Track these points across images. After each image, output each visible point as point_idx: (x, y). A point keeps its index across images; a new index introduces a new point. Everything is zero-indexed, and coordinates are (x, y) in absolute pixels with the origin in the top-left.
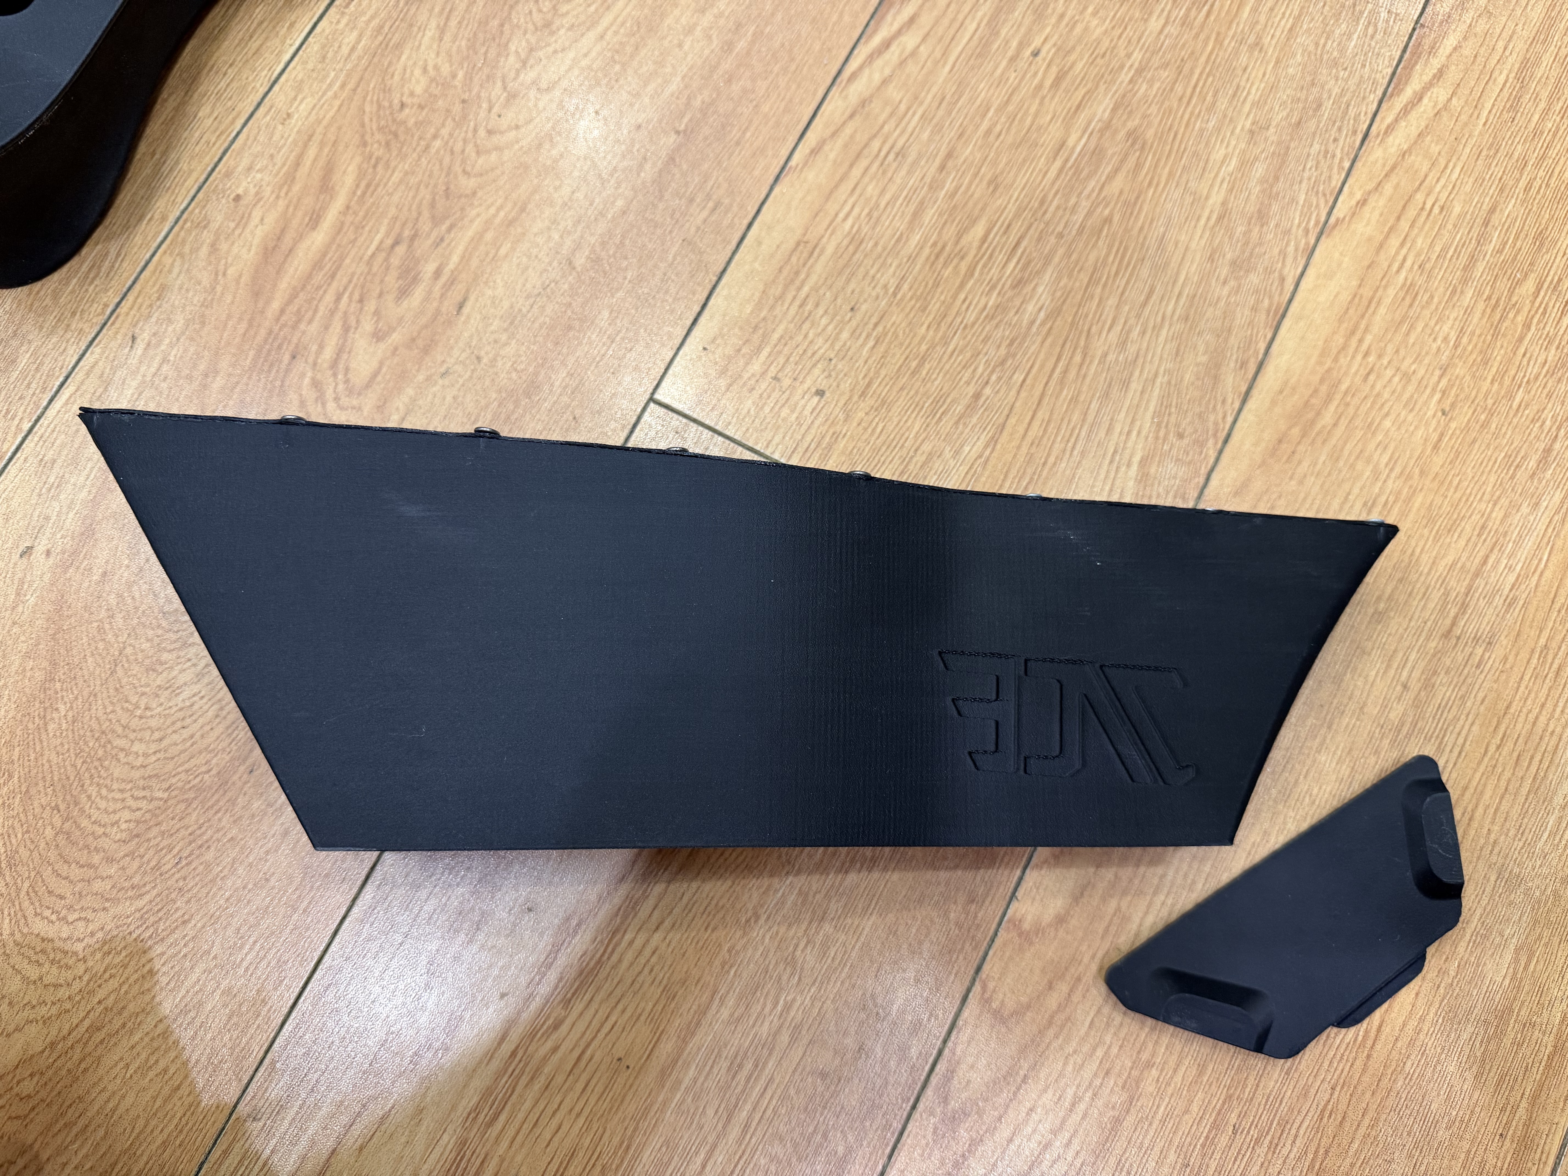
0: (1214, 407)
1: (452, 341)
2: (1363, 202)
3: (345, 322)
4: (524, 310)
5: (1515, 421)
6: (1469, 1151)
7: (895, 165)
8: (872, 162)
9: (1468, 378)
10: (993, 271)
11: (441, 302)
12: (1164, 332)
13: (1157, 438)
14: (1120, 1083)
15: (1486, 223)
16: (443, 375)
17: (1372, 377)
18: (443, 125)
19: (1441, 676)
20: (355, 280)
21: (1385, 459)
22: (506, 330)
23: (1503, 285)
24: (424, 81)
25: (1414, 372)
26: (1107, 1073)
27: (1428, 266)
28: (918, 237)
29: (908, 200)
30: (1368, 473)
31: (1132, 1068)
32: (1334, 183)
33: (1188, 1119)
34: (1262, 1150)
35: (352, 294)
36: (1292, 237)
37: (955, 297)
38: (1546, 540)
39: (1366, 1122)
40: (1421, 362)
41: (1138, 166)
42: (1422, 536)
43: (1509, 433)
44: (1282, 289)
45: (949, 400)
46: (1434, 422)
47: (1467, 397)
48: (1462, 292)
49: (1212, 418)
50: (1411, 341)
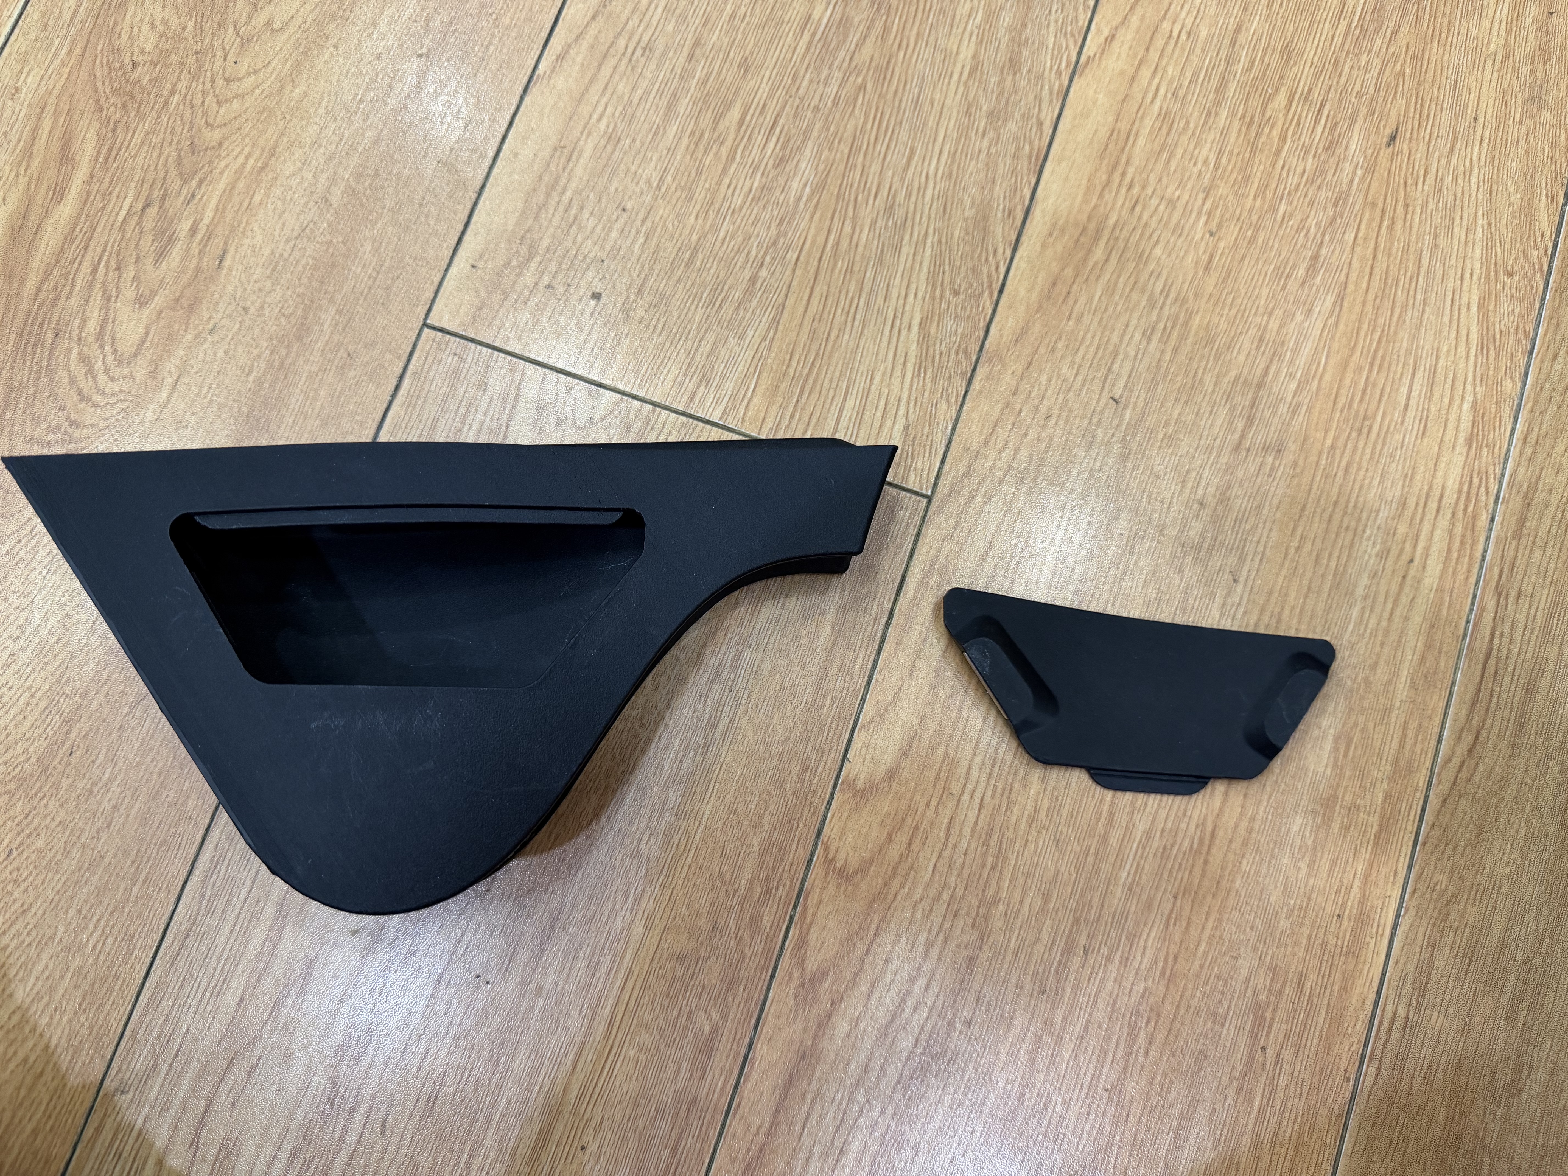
0: (987, 259)
1: (216, 296)
2: (1110, 39)
3: (104, 292)
4: (286, 255)
5: (1281, 233)
6: (1310, 936)
7: (643, 60)
8: (620, 60)
9: (1231, 197)
10: (754, 152)
11: (201, 259)
12: (929, 192)
13: (933, 298)
14: (970, 921)
15: (1233, 43)
16: (211, 332)
17: (1138, 208)
18: (179, 79)
19: (1235, 490)
20: (109, 249)
21: (1159, 286)
22: (269, 277)
23: (1255, 102)
24: (153, 38)
25: (1178, 198)
26: (956, 915)
27: (1181, 93)
28: (675, 128)
29: (661, 93)
30: (1144, 303)
31: (979, 907)
32: (1080, 23)
33: (1040, 948)
34: (1113, 967)
35: (108, 261)
36: (1046, 81)
37: (719, 183)
38: (1322, 344)
39: (1210, 925)
40: (1184, 187)
41: (886, 30)
42: (1203, 356)
43: (1276, 245)
44: (1041, 134)
45: (726, 288)
46: (1203, 244)
47: (1232, 216)
48: (1216, 114)
49: (985, 270)
50: (1172, 169)
